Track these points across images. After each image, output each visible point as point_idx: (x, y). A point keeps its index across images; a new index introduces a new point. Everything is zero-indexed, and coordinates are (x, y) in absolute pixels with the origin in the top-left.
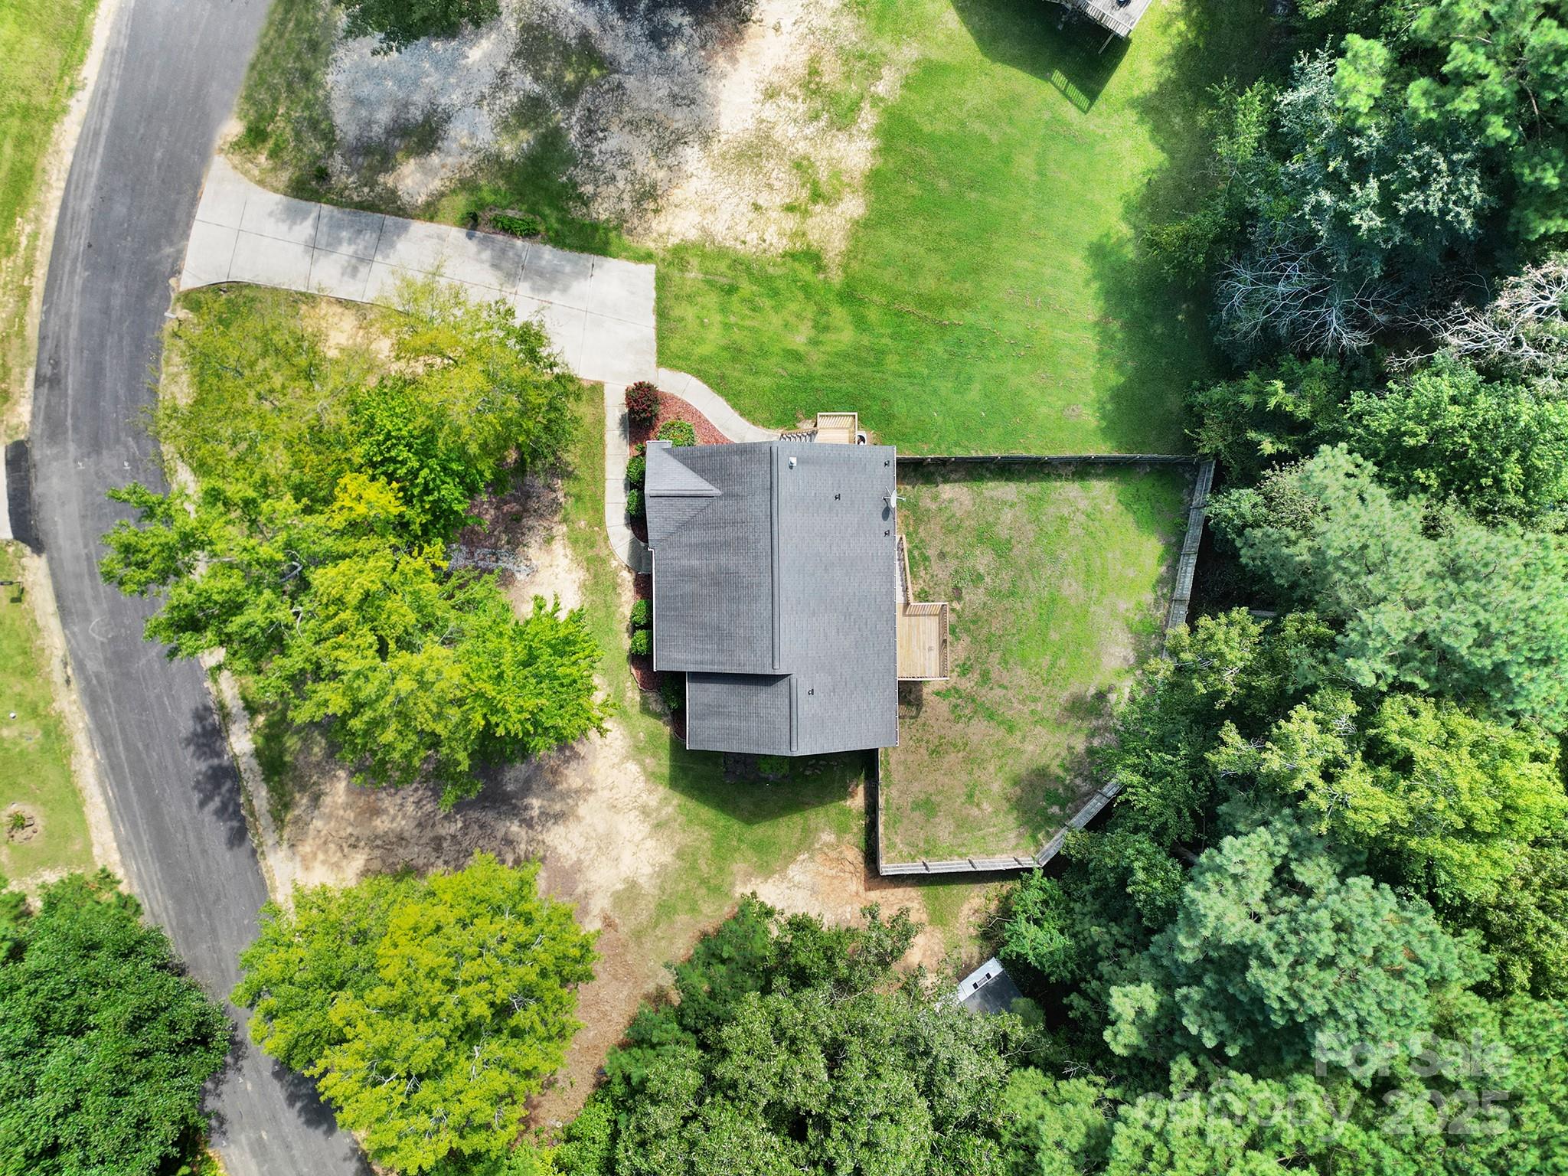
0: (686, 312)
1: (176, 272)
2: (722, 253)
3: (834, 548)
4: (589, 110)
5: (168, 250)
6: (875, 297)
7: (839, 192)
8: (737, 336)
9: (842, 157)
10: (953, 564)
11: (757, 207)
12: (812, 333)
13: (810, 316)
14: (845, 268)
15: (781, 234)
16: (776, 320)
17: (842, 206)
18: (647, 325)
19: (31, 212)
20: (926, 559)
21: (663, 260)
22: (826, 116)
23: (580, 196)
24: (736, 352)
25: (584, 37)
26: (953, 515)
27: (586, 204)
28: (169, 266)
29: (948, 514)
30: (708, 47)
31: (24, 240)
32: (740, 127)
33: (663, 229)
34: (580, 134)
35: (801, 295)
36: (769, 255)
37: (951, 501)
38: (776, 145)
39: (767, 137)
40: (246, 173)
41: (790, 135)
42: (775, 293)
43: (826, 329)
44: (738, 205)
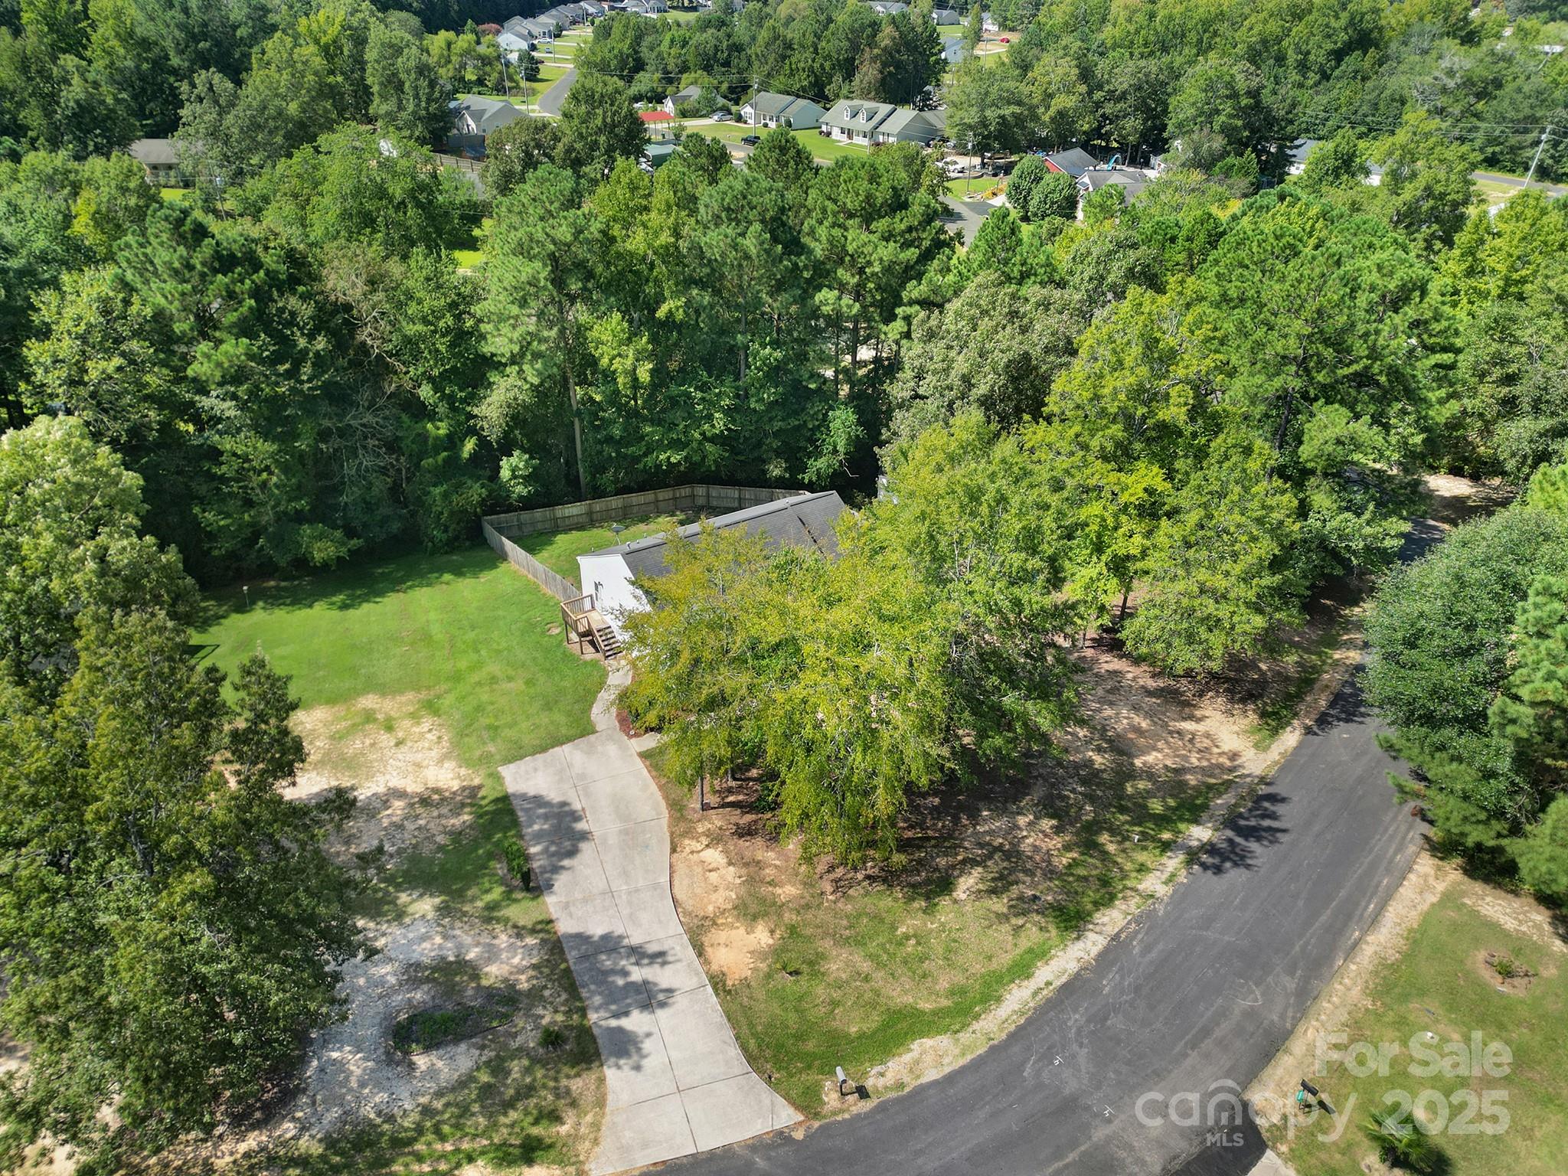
0: (532, 738)
1: (782, 1137)
5: (760, 1162)
6: (448, 667)
14: (429, 686)
21: (488, 768)
23: (452, 837)
27: (460, 830)
28: (782, 1151)
40: (596, 1126)
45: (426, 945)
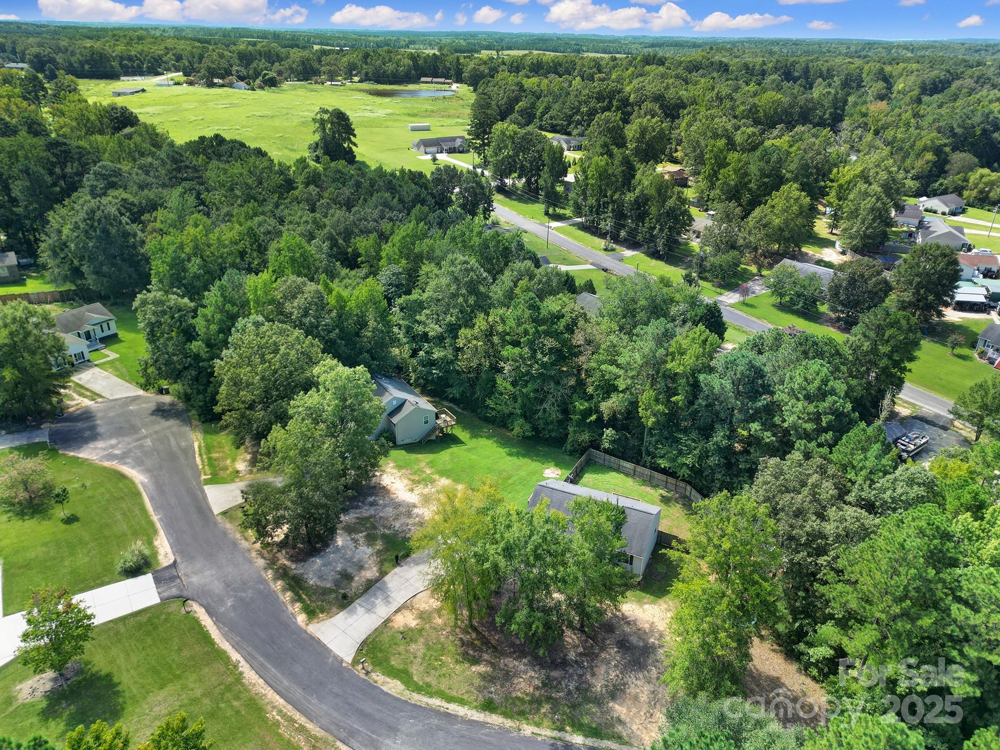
1: (341, 661)
4: (382, 526)
9: (443, 484)
19: (269, 708)
25: (358, 518)
28: (337, 663)
31: (278, 718)
32: (417, 498)
34: (388, 530)
38: (428, 494)
39: (424, 496)
41: (427, 491)
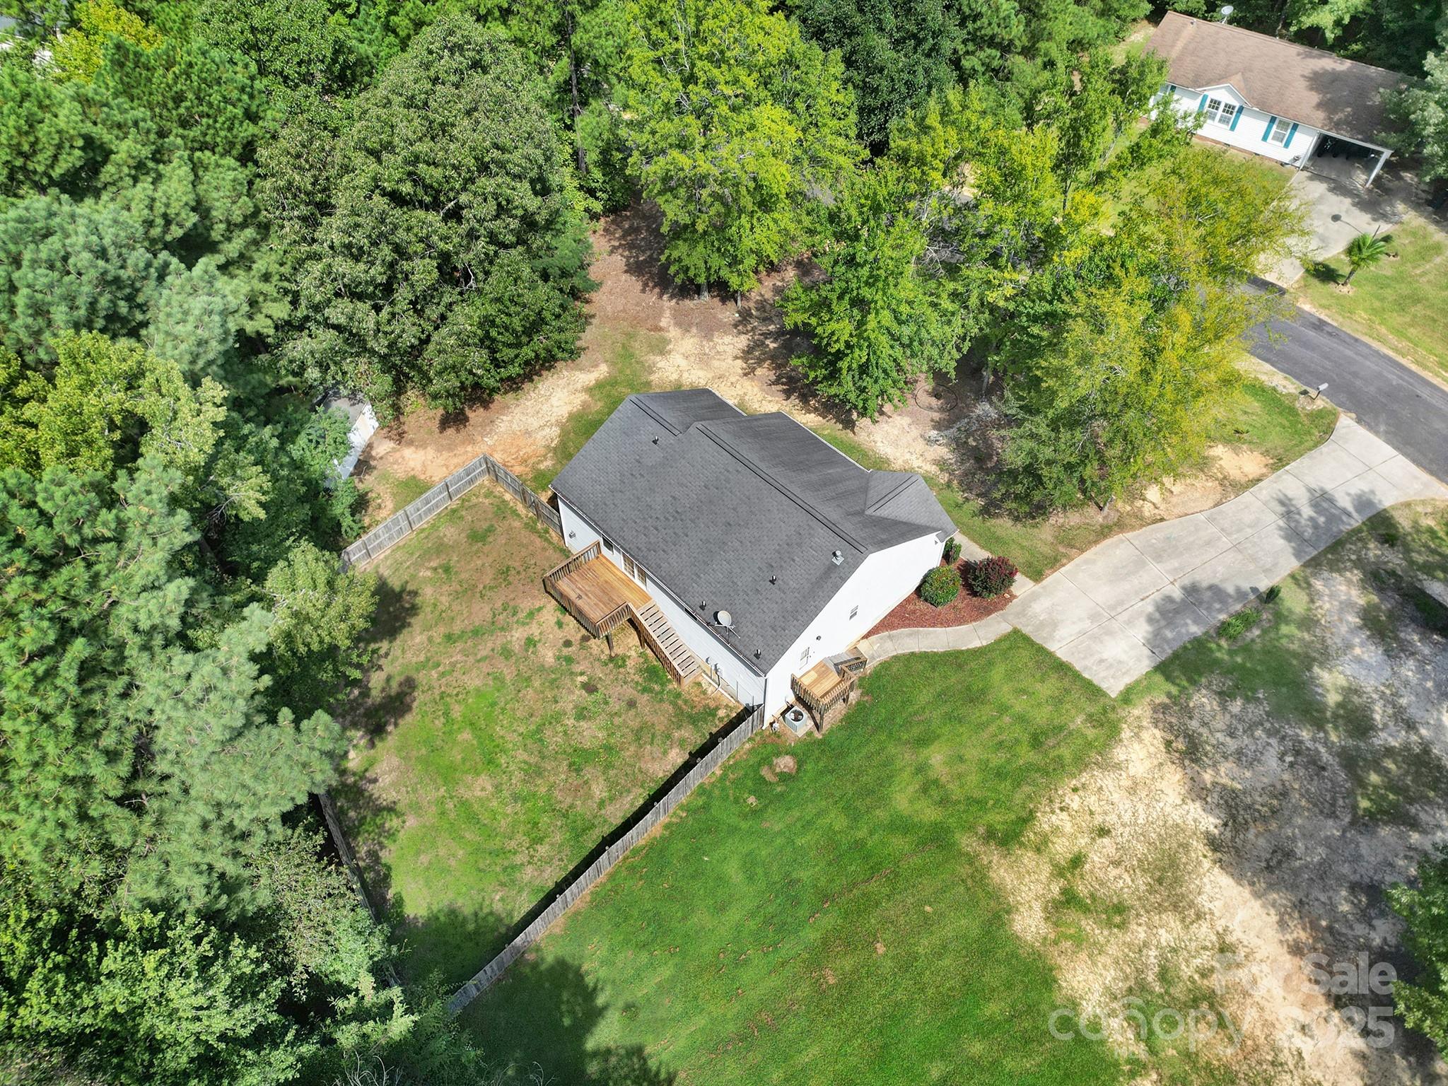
0: (1048, 688)
2: (1081, 763)
3: (737, 544)
4: (1324, 769)
5: (1383, 428)
6: (916, 860)
7: (1056, 924)
8: (985, 712)
9: (1094, 964)
10: (615, 706)
11: (1103, 832)
12: (932, 775)
13: (950, 786)
14: (971, 859)
15: (1056, 830)
16: (973, 753)
17: (1038, 913)
18: (1060, 647)
20: (644, 690)
21: (1114, 708)
22: (1158, 989)
23: (1232, 696)
24: (974, 697)
25: (1413, 824)
26: (652, 743)
27: (1221, 694)
28: (1368, 421)
29: (658, 741)
30: (1327, 935)
32: (1207, 888)
33: (1146, 735)
34: (1301, 742)
35: (977, 794)
36: (1044, 801)
37: (665, 753)
38: (1160, 909)
39: (1175, 907)
40: (1424, 502)
41: (1162, 931)
42: (1000, 774)
43: (925, 790)
44: (1119, 817)
45: (1365, 657)
